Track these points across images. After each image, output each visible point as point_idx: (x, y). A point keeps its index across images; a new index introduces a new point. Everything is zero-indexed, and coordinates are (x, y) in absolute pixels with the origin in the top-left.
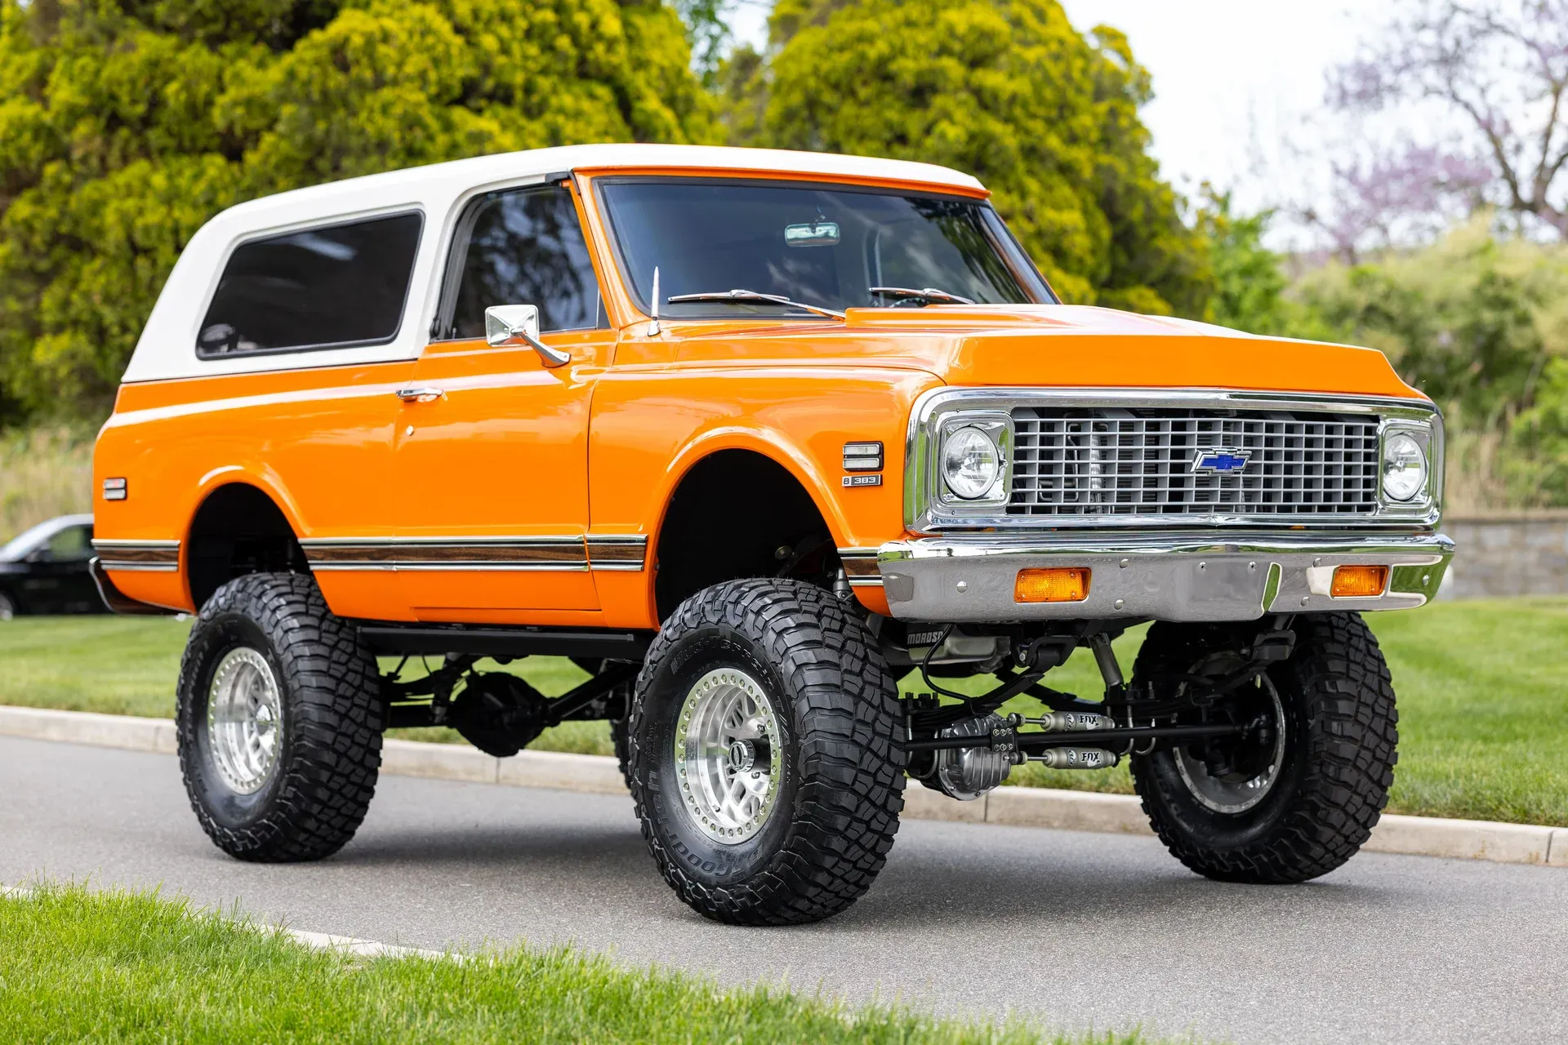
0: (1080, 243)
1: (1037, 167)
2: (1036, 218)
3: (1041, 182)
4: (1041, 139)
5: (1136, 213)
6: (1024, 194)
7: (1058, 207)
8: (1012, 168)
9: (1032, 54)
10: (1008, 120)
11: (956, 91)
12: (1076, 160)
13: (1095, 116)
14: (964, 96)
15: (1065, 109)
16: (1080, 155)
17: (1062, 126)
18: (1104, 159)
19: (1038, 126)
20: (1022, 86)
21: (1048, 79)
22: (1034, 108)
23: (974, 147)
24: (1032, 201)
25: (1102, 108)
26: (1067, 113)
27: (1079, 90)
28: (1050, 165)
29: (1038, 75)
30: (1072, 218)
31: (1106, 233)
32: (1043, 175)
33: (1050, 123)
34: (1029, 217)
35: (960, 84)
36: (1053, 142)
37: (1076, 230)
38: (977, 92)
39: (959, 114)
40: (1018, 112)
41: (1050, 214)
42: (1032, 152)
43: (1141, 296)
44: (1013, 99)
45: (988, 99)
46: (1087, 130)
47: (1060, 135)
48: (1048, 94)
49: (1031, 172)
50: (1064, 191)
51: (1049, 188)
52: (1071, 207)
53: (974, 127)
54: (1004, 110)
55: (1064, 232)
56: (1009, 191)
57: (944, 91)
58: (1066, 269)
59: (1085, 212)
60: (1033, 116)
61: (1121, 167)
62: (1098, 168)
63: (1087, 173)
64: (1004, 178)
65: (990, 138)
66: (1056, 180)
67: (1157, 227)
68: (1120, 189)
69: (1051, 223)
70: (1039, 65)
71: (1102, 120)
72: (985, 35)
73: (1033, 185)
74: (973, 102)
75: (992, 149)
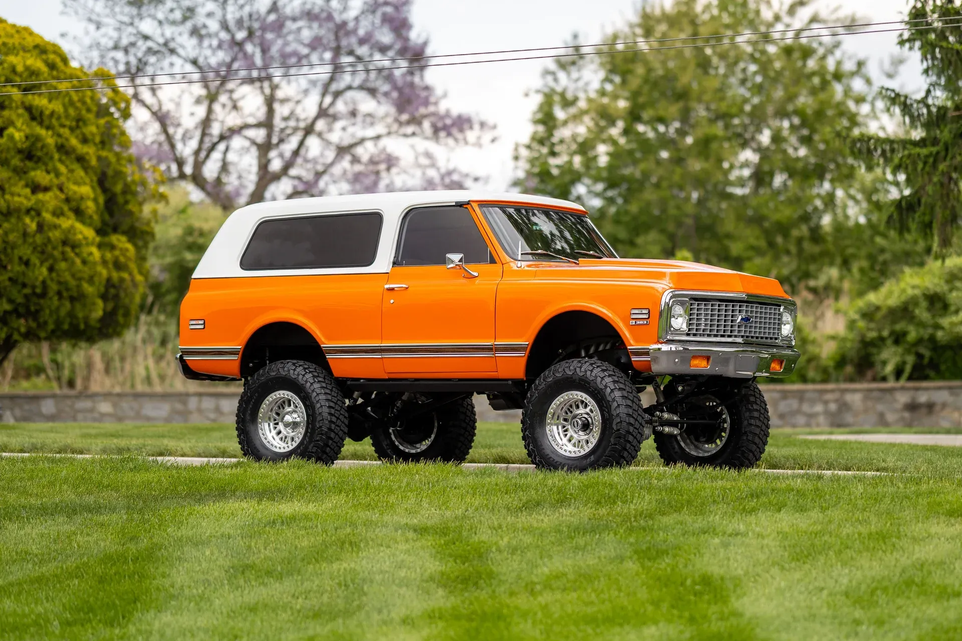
0: (90, 207)
1: (64, 158)
2: (66, 191)
3: (67, 167)
4: (67, 139)
5: (118, 188)
6: (58, 174)
7: (76, 183)
8: (52, 158)
9: (63, 86)
10: (48, 128)
11: (17, 108)
12: (87, 153)
13: (98, 127)
14: (21, 111)
15: (80, 121)
16: (89, 151)
17: (78, 132)
18: (104, 154)
19: (65, 132)
20: (57, 106)
21: (72, 103)
22: (63, 121)
23: (28, 144)
24: (63, 179)
25: (102, 121)
26: (81, 124)
27: (89, 110)
28: (73, 156)
29: (67, 99)
30: (86, 190)
31: (101, 200)
32: (68, 163)
33: (72, 129)
34: (61, 189)
35: (19, 103)
36: (74, 142)
37: (88, 198)
38: (29, 109)
39: (19, 124)
40: (54, 122)
41: (75, 188)
42: (61, 148)
43: (119, 240)
44: (52, 113)
45: (37, 114)
46: (93, 134)
47: (77, 137)
48: (72, 111)
49: (60, 160)
50: (80, 173)
51: (71, 171)
52: (85, 184)
53: (28, 131)
54: (46, 122)
55: (82, 198)
56: (48, 172)
57: (11, 108)
58: (83, 222)
59: (93, 188)
60: (63, 126)
61: (113, 159)
62: (99, 158)
63: (94, 162)
64: (46, 164)
65: (38, 138)
66: (76, 166)
67: (129, 197)
68: (110, 172)
69: (75, 193)
70: (67, 94)
71: (102, 130)
72: (33, 73)
73: (62, 169)
74: (26, 115)
75: (39, 145)
